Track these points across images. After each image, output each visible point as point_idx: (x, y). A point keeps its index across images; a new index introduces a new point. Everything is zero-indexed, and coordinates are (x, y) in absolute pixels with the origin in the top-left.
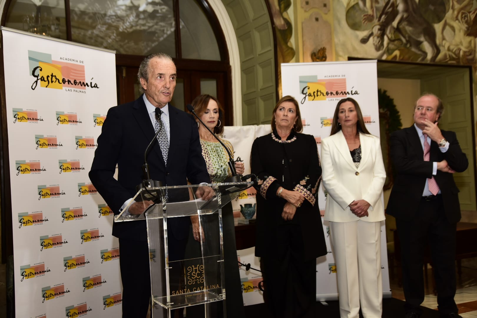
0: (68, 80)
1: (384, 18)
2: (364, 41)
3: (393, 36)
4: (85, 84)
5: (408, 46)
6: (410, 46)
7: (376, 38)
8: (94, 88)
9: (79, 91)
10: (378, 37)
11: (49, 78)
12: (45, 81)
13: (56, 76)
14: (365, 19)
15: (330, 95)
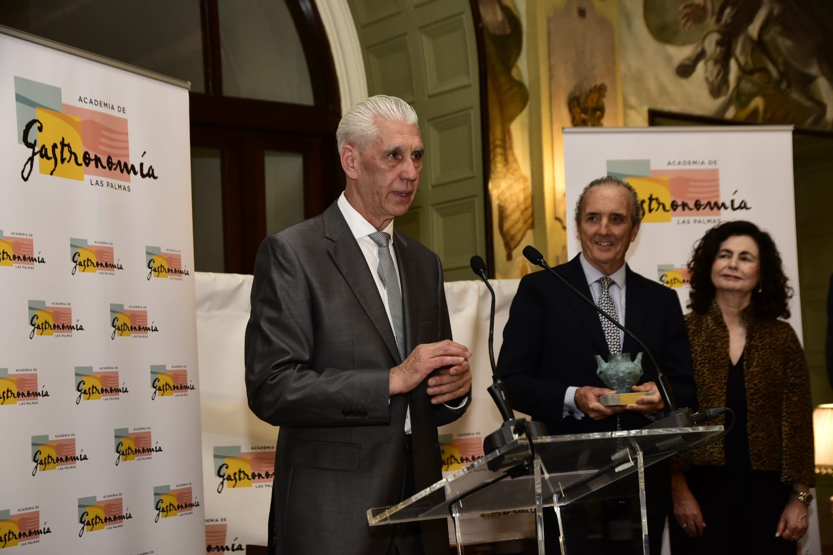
0: (96, 156)
1: (728, 14)
2: (685, 70)
3: (750, 62)
4: (129, 167)
5: (784, 86)
6: (789, 86)
7: (711, 64)
8: (147, 178)
9: (117, 187)
10: (716, 62)
11: (56, 150)
12: (49, 158)
13: (70, 145)
14: (686, 15)
15: (680, 209)
